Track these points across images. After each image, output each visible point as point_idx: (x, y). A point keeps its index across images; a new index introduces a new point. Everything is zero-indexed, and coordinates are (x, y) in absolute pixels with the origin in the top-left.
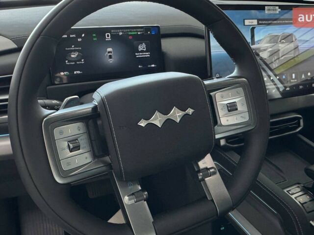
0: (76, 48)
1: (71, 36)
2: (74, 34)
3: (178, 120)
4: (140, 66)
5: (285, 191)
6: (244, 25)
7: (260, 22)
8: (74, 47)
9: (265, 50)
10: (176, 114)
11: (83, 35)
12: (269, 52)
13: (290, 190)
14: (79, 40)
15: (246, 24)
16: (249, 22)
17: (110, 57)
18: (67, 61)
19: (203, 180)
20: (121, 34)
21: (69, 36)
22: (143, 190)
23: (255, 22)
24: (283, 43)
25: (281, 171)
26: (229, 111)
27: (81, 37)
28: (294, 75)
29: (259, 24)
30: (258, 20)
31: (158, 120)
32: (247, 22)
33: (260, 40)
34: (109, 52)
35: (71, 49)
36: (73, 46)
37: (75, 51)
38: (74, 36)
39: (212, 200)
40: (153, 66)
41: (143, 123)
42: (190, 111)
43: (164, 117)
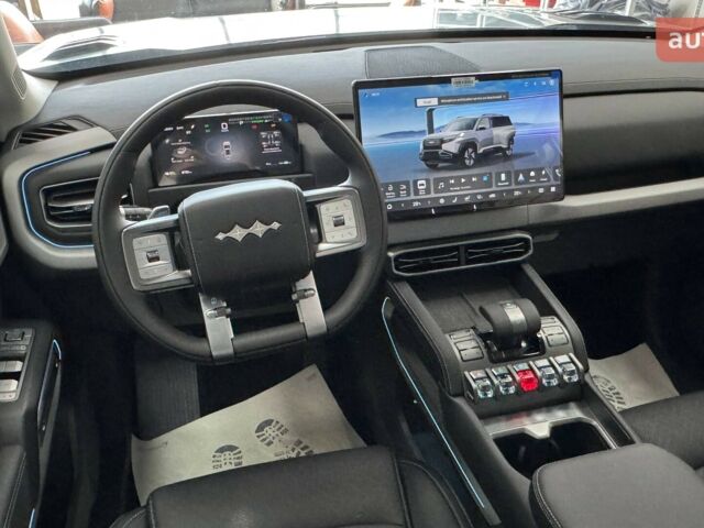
0: (184, 143)
1: (178, 128)
2: (181, 126)
3: (260, 236)
4: (268, 164)
5: (448, 334)
6: (416, 106)
7: (443, 101)
8: (181, 142)
9: (451, 140)
10: (259, 229)
11: (193, 127)
12: (458, 142)
14: (188, 132)
15: (418, 105)
16: (425, 102)
17: (228, 152)
18: (172, 159)
19: (297, 301)
20: (241, 123)
21: (175, 129)
22: (227, 307)
23: (435, 101)
24: (484, 129)
26: (335, 226)
27: (190, 129)
28: (503, 176)
29: (440, 103)
30: (440, 99)
31: (238, 233)
32: (420, 102)
33: (443, 127)
34: (226, 147)
35: (178, 143)
37: (182, 146)
38: (181, 128)
39: (304, 324)
40: (286, 163)
41: (221, 236)
42: (275, 225)
43: (246, 232)
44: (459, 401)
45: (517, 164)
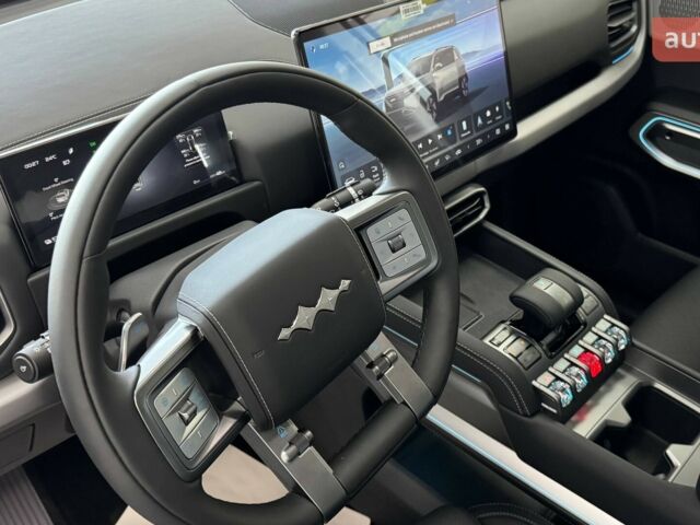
0: (63, 182)
1: (47, 159)
2: (51, 154)
4: (195, 182)
5: (487, 341)
6: (370, 53)
7: (395, 40)
8: (59, 181)
11: (71, 151)
13: (493, 339)
14: (66, 163)
16: (378, 46)
18: (51, 215)
21: (42, 161)
24: (439, 68)
25: (472, 302)
27: (68, 156)
28: (464, 124)
29: (393, 44)
32: (374, 47)
35: (54, 186)
36: (56, 180)
37: (62, 188)
38: (53, 157)
39: (404, 403)
41: (285, 333)
42: (345, 284)
43: (312, 312)
44: (539, 420)
45: (475, 105)
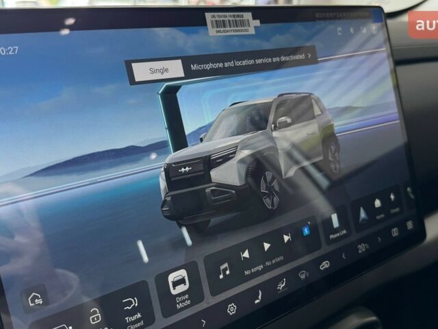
6: (132, 81)
7: (194, 67)
9: (226, 159)
12: (242, 161)
15: (137, 79)
16: (153, 71)
23: (175, 69)
29: (189, 74)
30: (187, 62)
32: (142, 71)
33: (206, 128)
